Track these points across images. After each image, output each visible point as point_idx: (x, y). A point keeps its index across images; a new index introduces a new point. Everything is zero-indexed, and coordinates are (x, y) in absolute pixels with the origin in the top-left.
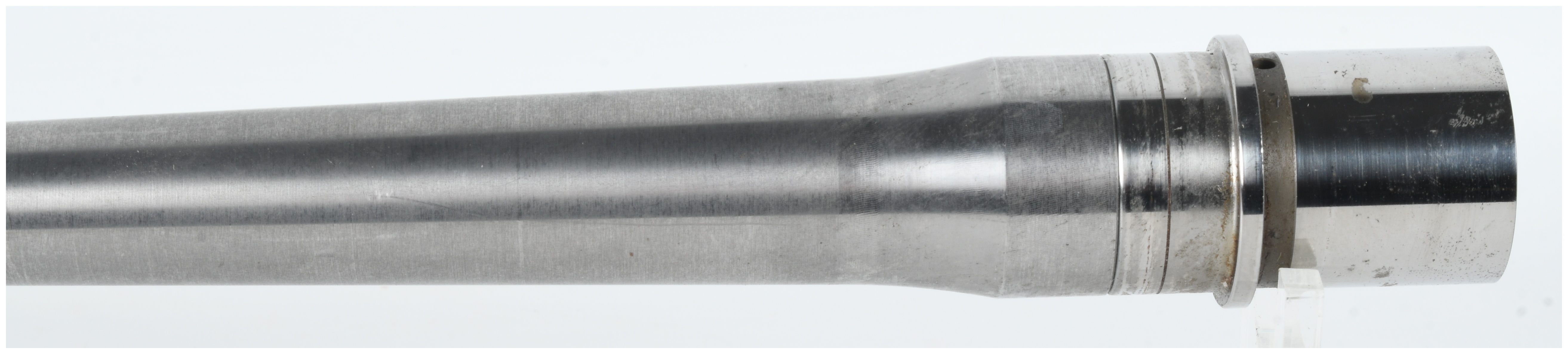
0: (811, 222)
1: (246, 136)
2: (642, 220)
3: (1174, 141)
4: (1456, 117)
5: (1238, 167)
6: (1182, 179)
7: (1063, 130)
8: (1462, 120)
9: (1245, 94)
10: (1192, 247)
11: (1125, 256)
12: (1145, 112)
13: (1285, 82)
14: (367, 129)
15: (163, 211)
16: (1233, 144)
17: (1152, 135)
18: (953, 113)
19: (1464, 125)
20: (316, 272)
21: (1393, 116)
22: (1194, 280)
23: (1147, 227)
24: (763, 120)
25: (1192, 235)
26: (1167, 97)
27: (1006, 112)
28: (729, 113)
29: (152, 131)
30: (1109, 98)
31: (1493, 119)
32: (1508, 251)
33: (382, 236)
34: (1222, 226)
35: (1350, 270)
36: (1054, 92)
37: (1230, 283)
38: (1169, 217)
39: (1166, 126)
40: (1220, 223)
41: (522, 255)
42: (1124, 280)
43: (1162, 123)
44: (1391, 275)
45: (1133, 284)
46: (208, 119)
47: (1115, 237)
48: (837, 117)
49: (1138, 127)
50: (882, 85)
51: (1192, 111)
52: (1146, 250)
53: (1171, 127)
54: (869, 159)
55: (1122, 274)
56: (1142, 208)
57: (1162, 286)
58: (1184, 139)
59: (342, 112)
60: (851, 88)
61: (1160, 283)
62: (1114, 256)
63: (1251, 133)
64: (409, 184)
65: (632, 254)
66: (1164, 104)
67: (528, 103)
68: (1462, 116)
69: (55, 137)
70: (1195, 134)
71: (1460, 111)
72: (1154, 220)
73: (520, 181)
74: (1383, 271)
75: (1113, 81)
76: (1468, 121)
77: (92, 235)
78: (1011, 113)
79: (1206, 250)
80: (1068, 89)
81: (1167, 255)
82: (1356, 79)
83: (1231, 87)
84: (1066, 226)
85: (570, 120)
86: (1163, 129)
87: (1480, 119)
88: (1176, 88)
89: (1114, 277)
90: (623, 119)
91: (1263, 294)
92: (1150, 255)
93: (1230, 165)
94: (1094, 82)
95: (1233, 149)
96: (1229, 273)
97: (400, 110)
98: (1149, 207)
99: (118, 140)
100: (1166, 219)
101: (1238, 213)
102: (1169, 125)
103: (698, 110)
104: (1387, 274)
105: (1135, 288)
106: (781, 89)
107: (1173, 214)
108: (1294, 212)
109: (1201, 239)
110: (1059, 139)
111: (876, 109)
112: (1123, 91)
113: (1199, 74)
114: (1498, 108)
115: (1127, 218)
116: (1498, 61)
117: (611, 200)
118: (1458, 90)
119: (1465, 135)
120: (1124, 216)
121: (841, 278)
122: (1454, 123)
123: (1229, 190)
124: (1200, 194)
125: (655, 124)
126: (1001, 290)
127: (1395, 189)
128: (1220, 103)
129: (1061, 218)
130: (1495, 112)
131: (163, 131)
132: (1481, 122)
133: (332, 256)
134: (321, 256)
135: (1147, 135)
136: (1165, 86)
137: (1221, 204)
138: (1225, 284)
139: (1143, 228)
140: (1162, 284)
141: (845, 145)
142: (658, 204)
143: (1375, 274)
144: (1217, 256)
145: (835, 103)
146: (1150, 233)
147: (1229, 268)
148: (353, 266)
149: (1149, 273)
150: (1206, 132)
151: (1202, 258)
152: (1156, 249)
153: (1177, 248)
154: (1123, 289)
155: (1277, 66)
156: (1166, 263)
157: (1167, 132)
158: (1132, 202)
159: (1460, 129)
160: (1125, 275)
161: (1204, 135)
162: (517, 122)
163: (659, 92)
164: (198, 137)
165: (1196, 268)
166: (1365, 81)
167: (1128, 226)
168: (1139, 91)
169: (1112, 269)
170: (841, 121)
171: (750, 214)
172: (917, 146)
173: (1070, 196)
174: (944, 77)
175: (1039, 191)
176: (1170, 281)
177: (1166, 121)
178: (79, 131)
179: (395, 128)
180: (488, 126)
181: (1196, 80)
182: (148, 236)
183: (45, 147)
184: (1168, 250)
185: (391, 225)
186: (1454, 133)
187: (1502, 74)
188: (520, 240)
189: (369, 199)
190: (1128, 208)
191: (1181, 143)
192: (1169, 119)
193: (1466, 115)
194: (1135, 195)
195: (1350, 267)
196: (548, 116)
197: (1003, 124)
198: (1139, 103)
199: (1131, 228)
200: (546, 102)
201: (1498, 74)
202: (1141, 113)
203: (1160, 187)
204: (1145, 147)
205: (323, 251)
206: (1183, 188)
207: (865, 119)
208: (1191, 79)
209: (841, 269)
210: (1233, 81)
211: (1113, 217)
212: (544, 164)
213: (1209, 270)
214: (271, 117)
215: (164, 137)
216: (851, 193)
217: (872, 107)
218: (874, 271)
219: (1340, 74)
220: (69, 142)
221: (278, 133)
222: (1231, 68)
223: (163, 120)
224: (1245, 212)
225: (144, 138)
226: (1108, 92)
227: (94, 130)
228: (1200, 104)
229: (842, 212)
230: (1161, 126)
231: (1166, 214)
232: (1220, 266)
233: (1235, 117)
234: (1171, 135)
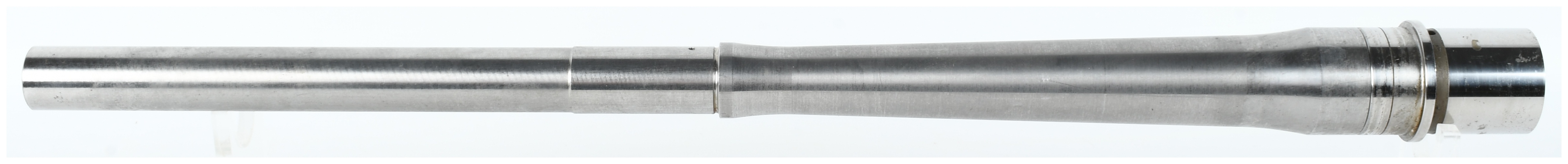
0: (1234, 98)
1: (984, 53)
2: (1159, 95)
3: (1395, 65)
4: (1518, 58)
5: (1424, 77)
6: (1399, 82)
7: (1346, 59)
8: (1521, 59)
9: (1427, 46)
10: (1401, 113)
11: (1371, 116)
12: (1382, 52)
13: (1442, 41)
14: (1037, 51)
15: (949, 84)
16: (1422, 67)
17: (1386, 62)
18: (1297, 50)
19: (1522, 62)
20: (1012, 114)
21: (1491, 57)
22: (1399, 128)
23: (1383, 103)
24: (1212, 51)
25: (1402, 108)
26: (1391, 46)
27: (1321, 50)
28: (1197, 48)
29: (942, 49)
30: (1366, 46)
31: (1535, 59)
32: (1539, 118)
33: (1044, 98)
34: (1416, 104)
35: (1468, 125)
36: (1341, 42)
37: (1416, 130)
38: (1393, 99)
39: (1392, 58)
40: (1415, 102)
41: (1104, 108)
42: (1369, 127)
43: (1390, 57)
44: (1485, 129)
45: (1372, 129)
46: (965, 45)
47: (1368, 108)
48: (1245, 51)
49: (1379, 58)
50: (1262, 38)
51: (1403, 52)
52: (1381, 114)
53: (1394, 59)
54: (1260, 70)
55: (1368, 124)
56: (1381, 94)
57: (1384, 131)
58: (1400, 64)
59: (1024, 44)
60: (1249, 39)
61: (1384, 129)
62: (1366, 116)
63: (1430, 61)
64: (1057, 76)
65: (1153, 110)
66: (1390, 49)
67: (1106, 42)
68: (1521, 58)
69: (899, 51)
70: (1405, 62)
71: (1520, 55)
72: (1386, 101)
73: (1106, 75)
74: (1482, 127)
75: (1366, 38)
76: (1524, 60)
77: (917, 95)
78: (1323, 51)
79: (1408, 114)
80: (1347, 41)
81: (1390, 116)
82: (1473, 40)
83: (1420, 42)
84: (1347, 101)
85: (1126, 50)
86: (1391, 60)
87: (1529, 59)
88: (1394, 43)
89: (1364, 126)
90: (1150, 50)
91: (1429, 136)
92: (1383, 116)
93: (1420, 76)
94: (1358, 38)
95: (1422, 69)
96: (1416, 125)
97: (1050, 44)
98: (1384, 95)
99: (927, 53)
100: (1392, 100)
101: (1424, 98)
102: (1393, 58)
103: (1182, 46)
104: (1484, 128)
105: (1372, 131)
106: (1217, 38)
107: (1394, 98)
108: (1447, 98)
109: (1406, 109)
110: (1345, 63)
111: (1262, 48)
112: (1372, 43)
113: (1404, 36)
114: (1536, 54)
115: (1374, 100)
116: (1533, 34)
117: (1146, 85)
118: (1518, 47)
119: (1523, 66)
120: (1373, 99)
121: (1242, 124)
122: (1518, 60)
123: (1420, 87)
124: (1407, 89)
125: (1164, 52)
126: (1313, 131)
127: (1492, 89)
128: (1415, 50)
129: (1345, 99)
130: (1535, 56)
131: (947, 49)
132: (1530, 60)
133: (1020, 107)
134: (1016, 106)
135: (1384, 62)
136: (1389, 41)
137: (1416, 94)
138: (1412, 131)
139: (1381, 103)
140: (1385, 130)
141: (1249, 63)
142: (1166, 87)
143: (1479, 127)
144: (1412, 117)
145: (1243, 45)
146: (1384, 106)
147: (1416, 123)
148: (1029, 111)
149: (1380, 125)
150: (1410, 62)
151: (1405, 118)
152: (1386, 113)
153: (1395, 113)
154: (1367, 132)
155: (1436, 34)
156: (1389, 120)
157: (1392, 61)
158: (1377, 92)
159: (1520, 63)
160: (1370, 125)
161: (1409, 63)
162: (1103, 50)
163: (1162, 39)
164: (963, 53)
165: (1402, 123)
166: (1477, 41)
167: (1375, 102)
168: (1378, 43)
169: (1365, 122)
170: (1247, 53)
171: (1207, 94)
172: (1282, 64)
173: (1350, 88)
174: (1290, 35)
175: (1336, 86)
176: (1389, 128)
177: (1392, 56)
178: (910, 48)
179: (1048, 51)
180: (1090, 51)
181: (1403, 39)
182: (941, 96)
183: (896, 55)
184: (1391, 114)
185: (1048, 94)
186: (1518, 65)
187: (1536, 40)
188: (1104, 102)
189: (1039, 81)
190: (1375, 95)
191: (1399, 66)
192: (1393, 55)
193: (1523, 57)
194: (1378, 88)
195: (1469, 124)
196: (1116, 47)
197: (1320, 55)
198: (1379, 48)
199: (1376, 103)
200: (1113, 42)
201: (1535, 40)
202: (1380, 52)
203: (1390, 87)
204: (1383, 67)
205: (1017, 105)
206: (1399, 86)
207: (1257, 52)
208: (1400, 38)
209: (1244, 119)
210: (1421, 39)
211: (1369, 98)
212: (1117, 68)
213: (1407, 124)
214: (993, 45)
215: (947, 53)
216: (1252, 84)
217: (1260, 47)
218: (1258, 121)
219: (1466, 38)
220: (906, 53)
221: (998, 52)
222: (1419, 34)
223: (945, 45)
224: (1428, 98)
225: (938, 53)
226: (1365, 43)
227: (916, 49)
228: (1406, 49)
229: (1248, 93)
230: (1390, 58)
231: (1392, 98)
232: (1412, 122)
233: (1423, 55)
234: (1394, 62)
